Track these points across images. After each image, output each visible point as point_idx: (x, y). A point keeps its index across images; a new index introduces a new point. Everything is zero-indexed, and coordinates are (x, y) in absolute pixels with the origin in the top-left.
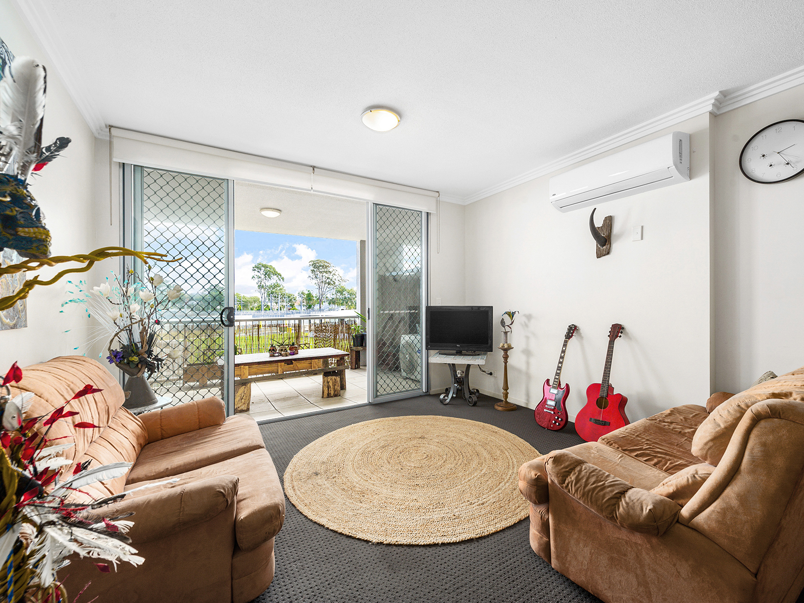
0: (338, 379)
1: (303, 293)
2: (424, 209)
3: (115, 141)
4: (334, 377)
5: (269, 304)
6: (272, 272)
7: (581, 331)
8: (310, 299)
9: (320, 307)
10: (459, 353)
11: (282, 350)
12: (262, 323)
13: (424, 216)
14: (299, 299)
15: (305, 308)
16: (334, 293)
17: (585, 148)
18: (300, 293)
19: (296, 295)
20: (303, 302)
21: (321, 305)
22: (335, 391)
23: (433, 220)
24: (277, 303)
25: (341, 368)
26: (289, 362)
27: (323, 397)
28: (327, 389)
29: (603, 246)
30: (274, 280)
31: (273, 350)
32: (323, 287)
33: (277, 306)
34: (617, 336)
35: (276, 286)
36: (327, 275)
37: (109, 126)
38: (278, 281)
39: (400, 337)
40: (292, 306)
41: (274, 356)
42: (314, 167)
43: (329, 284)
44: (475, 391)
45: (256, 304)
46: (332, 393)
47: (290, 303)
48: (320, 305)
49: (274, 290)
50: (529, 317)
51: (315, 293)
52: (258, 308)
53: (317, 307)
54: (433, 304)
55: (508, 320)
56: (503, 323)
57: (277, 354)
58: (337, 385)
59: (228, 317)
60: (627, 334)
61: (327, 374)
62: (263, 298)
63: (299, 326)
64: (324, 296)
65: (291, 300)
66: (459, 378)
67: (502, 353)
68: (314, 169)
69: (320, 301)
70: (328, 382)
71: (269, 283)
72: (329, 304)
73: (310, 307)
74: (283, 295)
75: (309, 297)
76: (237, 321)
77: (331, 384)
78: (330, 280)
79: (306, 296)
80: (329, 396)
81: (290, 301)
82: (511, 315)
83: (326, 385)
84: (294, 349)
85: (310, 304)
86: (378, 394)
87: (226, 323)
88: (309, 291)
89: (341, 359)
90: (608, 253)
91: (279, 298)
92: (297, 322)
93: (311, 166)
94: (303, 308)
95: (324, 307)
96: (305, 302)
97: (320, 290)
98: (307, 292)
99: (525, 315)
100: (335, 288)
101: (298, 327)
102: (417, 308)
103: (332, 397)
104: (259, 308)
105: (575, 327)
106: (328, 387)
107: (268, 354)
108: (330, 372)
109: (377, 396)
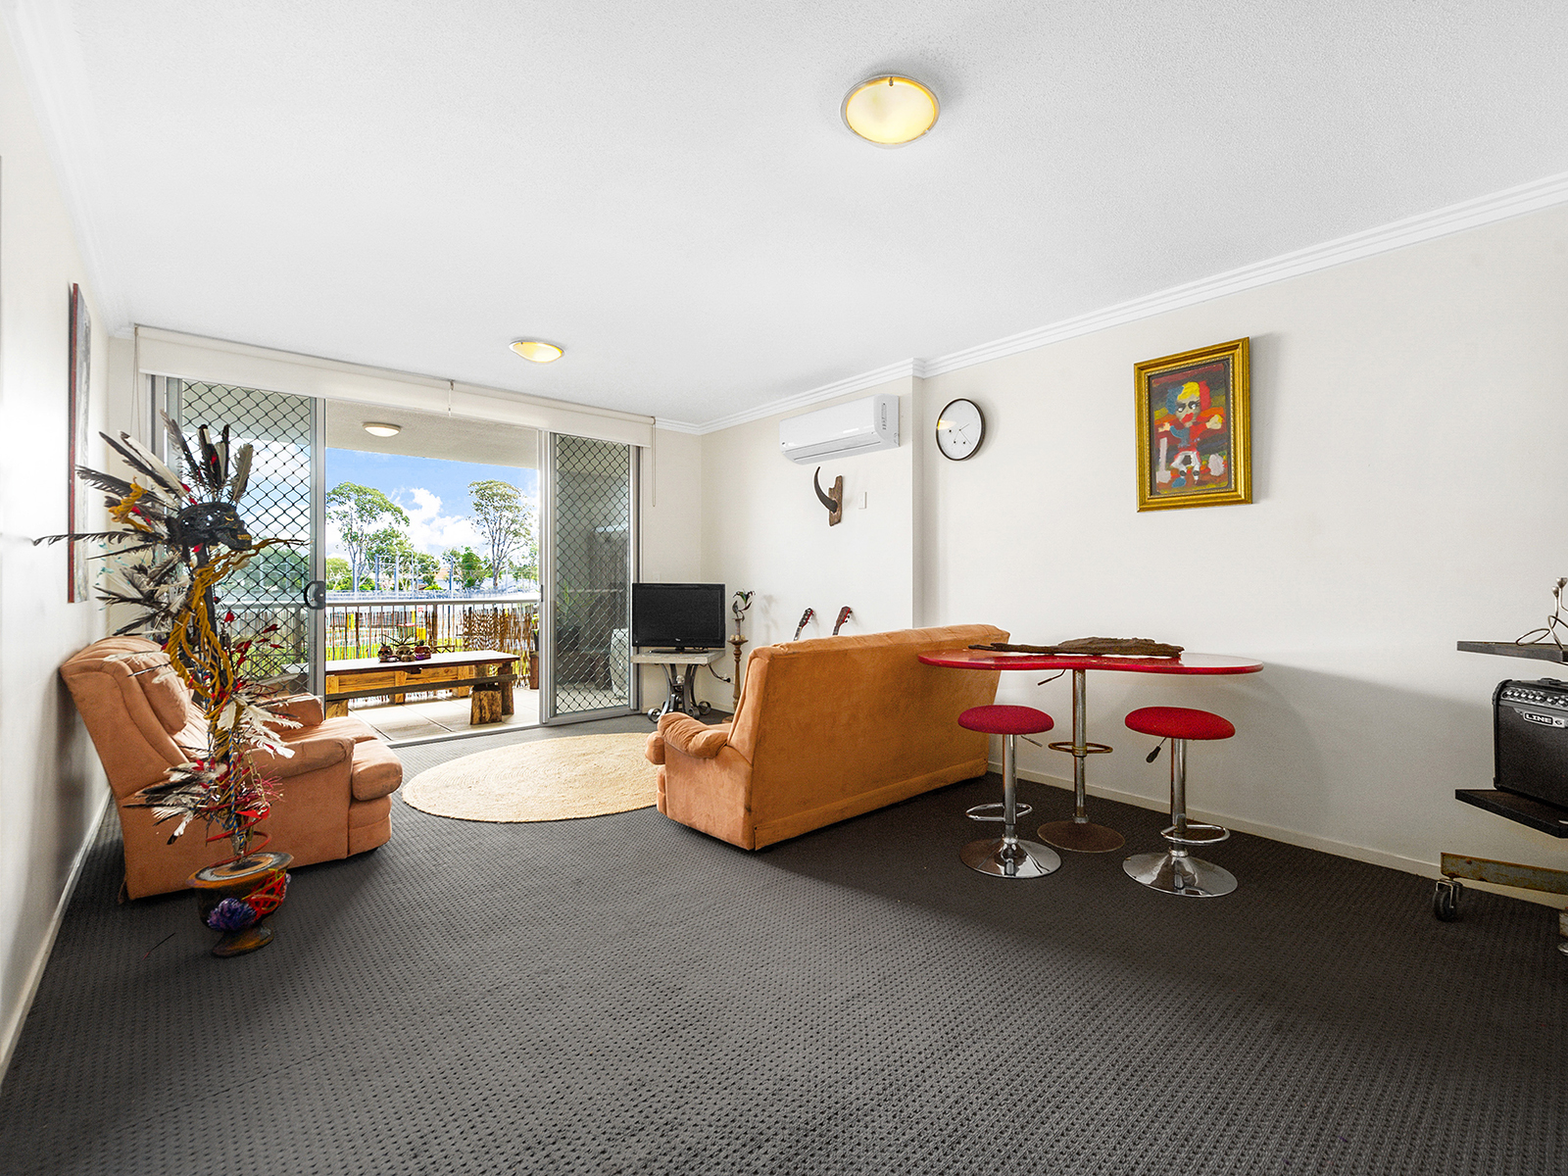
0: (498, 695)
1: (454, 554)
2: (634, 443)
3: (142, 344)
4: (490, 693)
5: (372, 576)
6: (380, 505)
7: (817, 617)
8: (471, 567)
9: (495, 585)
10: (680, 650)
11: (401, 653)
12: (364, 610)
13: (633, 452)
14: (445, 567)
15: (459, 586)
16: (527, 555)
17: (812, 391)
18: (448, 553)
19: (438, 558)
20: (456, 573)
21: (498, 579)
22: (493, 714)
23: (646, 456)
24: (389, 574)
25: (504, 677)
26: (415, 670)
27: (471, 724)
28: (478, 710)
29: (834, 512)
30: (384, 522)
31: (386, 652)
32: (502, 540)
33: (393, 582)
34: (843, 621)
35: (388, 536)
36: (511, 516)
37: (136, 324)
38: (395, 526)
39: (610, 635)
40: (429, 581)
41: (388, 662)
42: (452, 382)
43: (516, 534)
44: (706, 705)
45: (339, 577)
46: (488, 716)
47: (423, 575)
48: (495, 579)
49: (383, 546)
50: (769, 599)
51: (484, 553)
52: (343, 586)
53: (488, 583)
54: (645, 580)
55: (741, 605)
56: (735, 606)
57: (393, 659)
58: (496, 704)
59: (316, 595)
60: (854, 619)
61: (479, 686)
62: (357, 562)
63: (435, 616)
64: (504, 560)
65: (426, 567)
66: (679, 687)
67: (733, 648)
68: (452, 384)
69: (495, 571)
70: (481, 700)
71: (371, 528)
72: (516, 577)
73: (471, 584)
74: (407, 558)
75: (469, 562)
76: (330, 605)
77: (485, 703)
78: (518, 526)
79: (461, 560)
80: (482, 722)
81: (424, 569)
82: (746, 597)
83: (478, 706)
84: (423, 651)
85: (471, 577)
86: (558, 712)
87: (313, 604)
88: (467, 549)
89: (504, 666)
90: (839, 521)
91: (398, 562)
92: (430, 608)
93: (448, 380)
94: (455, 586)
95: (503, 584)
96: (460, 573)
97: (496, 547)
98: (463, 552)
99: (765, 597)
100: (530, 542)
101: (433, 617)
102: (624, 585)
103: (487, 723)
104: (348, 585)
105: (812, 611)
106: (481, 708)
107: (378, 659)
108: (484, 685)
109: (555, 715)
